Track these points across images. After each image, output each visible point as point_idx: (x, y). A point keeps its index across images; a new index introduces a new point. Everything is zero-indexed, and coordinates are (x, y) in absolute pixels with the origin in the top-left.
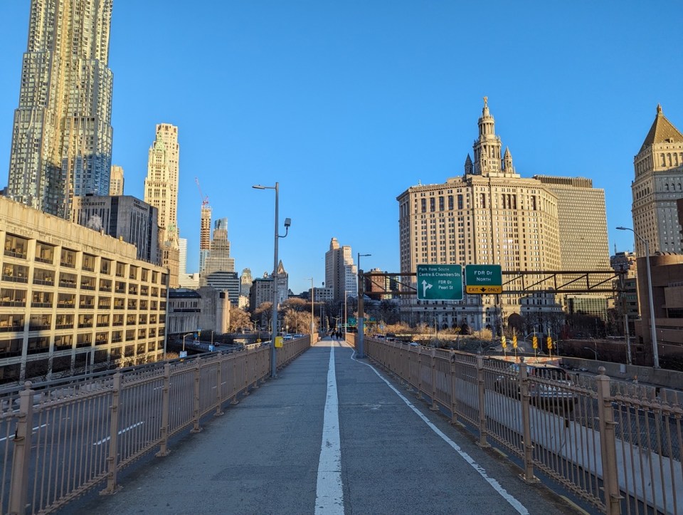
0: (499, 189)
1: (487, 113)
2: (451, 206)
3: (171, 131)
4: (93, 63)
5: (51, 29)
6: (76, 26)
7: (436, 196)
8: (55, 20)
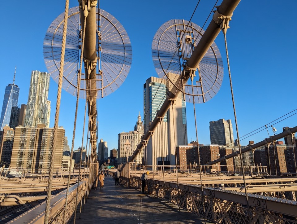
0: (140, 135)
1: (140, 115)
4: (44, 105)
5: (34, 97)
6: (40, 95)
7: (127, 136)
8: (36, 95)
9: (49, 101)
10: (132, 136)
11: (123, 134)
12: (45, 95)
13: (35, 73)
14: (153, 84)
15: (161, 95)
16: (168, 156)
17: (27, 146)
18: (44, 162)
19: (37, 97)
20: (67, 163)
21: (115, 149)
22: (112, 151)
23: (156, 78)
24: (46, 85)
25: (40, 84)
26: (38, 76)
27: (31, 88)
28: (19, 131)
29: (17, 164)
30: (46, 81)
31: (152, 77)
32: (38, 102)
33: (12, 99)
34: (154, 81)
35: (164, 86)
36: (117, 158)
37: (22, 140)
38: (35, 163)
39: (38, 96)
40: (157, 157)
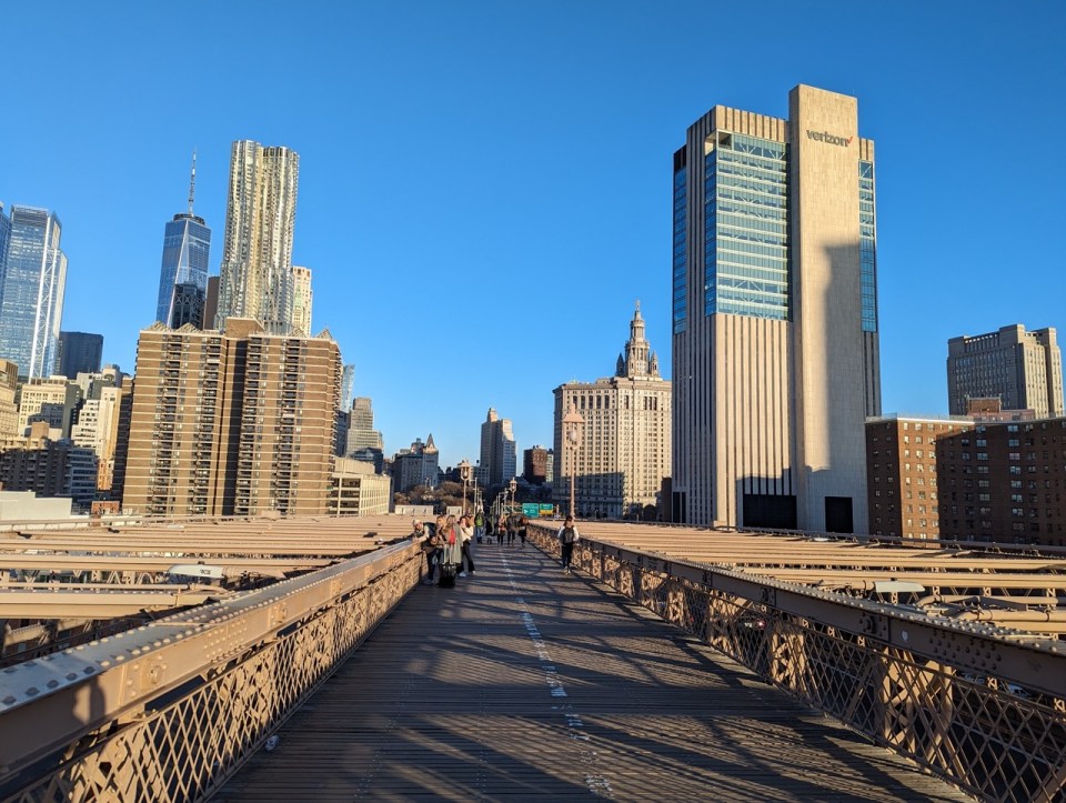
0: (642, 392)
1: (639, 316)
2: (599, 405)
3: (304, 275)
4: (281, 272)
5: (245, 241)
6: (265, 236)
7: (587, 395)
8: (249, 233)
9: (306, 270)
10: (607, 398)
11: (575, 389)
12: (282, 235)
13: (242, 152)
14: (726, 141)
15: (760, 193)
16: (790, 474)
17: (187, 410)
18: (257, 477)
19: (254, 243)
20: (357, 489)
21: (542, 447)
22: (528, 454)
23: (737, 111)
24: (286, 196)
25: (262, 192)
26: (254, 162)
27: (232, 210)
28: (154, 346)
29: (150, 483)
30: (282, 179)
31: (720, 110)
32: (259, 260)
33: (187, 268)
34: (730, 128)
35: (774, 152)
36: (550, 479)
37: (165, 384)
38: (222, 479)
39: (257, 238)
40: (740, 475)
